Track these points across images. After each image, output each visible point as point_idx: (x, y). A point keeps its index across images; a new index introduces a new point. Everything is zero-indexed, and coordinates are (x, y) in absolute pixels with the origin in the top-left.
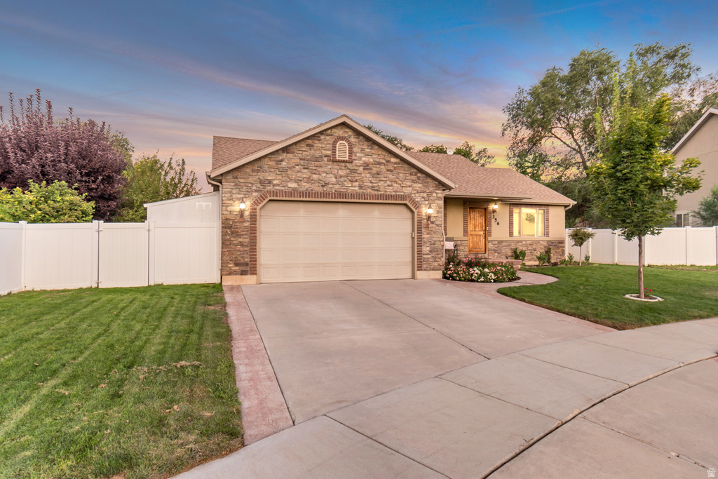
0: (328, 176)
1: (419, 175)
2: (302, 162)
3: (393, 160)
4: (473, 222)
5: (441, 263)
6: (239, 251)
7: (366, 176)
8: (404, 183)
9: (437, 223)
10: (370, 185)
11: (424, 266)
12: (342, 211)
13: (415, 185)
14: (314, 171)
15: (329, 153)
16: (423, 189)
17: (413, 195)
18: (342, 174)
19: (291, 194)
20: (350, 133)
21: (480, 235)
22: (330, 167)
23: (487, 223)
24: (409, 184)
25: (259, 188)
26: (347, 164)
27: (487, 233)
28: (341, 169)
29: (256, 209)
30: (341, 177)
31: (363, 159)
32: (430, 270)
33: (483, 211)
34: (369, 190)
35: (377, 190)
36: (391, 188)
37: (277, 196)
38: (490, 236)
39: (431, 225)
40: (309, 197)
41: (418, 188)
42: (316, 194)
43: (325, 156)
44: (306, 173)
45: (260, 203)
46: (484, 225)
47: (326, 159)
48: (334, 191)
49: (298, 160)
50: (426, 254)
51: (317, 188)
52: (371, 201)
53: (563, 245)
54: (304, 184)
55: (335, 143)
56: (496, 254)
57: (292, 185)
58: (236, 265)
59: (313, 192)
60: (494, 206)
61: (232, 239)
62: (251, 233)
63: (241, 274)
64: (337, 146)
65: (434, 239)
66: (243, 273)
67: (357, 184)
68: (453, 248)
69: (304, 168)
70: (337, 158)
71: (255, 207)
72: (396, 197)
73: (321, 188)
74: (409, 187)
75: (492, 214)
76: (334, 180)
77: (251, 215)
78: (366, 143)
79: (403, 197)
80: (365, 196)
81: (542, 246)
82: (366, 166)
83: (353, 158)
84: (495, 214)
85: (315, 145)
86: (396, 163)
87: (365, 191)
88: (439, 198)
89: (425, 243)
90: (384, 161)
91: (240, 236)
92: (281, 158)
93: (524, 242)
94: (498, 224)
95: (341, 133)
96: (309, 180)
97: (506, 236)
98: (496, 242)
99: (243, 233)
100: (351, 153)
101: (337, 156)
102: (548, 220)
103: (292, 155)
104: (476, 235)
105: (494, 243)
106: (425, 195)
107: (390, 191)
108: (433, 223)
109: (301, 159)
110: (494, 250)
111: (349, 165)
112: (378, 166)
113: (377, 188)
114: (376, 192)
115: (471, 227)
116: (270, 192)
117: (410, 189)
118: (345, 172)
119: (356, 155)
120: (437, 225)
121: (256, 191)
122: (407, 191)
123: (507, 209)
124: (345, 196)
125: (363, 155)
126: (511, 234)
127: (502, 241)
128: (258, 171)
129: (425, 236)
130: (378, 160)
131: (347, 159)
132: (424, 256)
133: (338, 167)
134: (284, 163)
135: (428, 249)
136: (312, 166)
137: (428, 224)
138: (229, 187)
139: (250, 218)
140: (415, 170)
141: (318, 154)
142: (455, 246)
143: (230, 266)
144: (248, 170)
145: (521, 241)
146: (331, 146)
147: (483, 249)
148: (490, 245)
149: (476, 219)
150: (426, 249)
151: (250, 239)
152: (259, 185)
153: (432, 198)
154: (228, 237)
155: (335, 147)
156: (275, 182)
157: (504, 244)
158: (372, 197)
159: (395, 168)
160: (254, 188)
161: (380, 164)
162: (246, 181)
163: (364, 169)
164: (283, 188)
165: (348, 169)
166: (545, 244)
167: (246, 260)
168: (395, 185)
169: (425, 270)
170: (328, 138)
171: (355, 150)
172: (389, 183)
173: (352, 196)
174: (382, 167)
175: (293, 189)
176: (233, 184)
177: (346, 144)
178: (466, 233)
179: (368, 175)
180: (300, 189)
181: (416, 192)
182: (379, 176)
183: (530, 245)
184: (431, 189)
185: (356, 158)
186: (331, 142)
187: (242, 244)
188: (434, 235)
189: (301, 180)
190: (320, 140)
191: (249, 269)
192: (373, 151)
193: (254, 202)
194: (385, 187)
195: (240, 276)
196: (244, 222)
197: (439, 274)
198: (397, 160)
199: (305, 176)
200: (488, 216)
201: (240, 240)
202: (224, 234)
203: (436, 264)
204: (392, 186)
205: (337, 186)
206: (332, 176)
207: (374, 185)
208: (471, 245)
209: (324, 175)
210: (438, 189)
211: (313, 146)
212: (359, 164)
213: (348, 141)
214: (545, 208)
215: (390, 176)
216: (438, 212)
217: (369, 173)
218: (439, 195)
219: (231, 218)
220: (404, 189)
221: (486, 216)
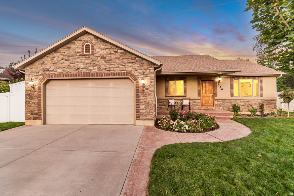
0: (79, 64)
1: (137, 59)
2: (65, 57)
3: (119, 51)
4: (204, 89)
5: (153, 116)
6: (33, 107)
7: (102, 62)
8: (127, 64)
9: (150, 89)
10: (105, 67)
11: (141, 117)
12: (90, 84)
13: (134, 66)
14: (72, 62)
15: (80, 50)
16: (140, 68)
17: (133, 72)
18: (88, 62)
19: (59, 76)
20: (92, 38)
21: (210, 96)
22: (80, 59)
23: (215, 89)
24: (130, 65)
25: (42, 73)
26: (91, 56)
27: (214, 95)
28: (86, 59)
29: (41, 85)
30: (87, 64)
31: (101, 52)
32: (145, 120)
33: (212, 82)
34: (104, 71)
35: (109, 70)
36: (118, 68)
37: (51, 77)
38: (217, 96)
39: (146, 91)
40: (68, 77)
41: (136, 68)
42: (73, 75)
43: (78, 53)
44: (67, 64)
45: (43, 81)
46: (212, 90)
47: (78, 54)
48: (82, 72)
49: (63, 56)
50: (142, 110)
51: (73, 71)
52: (105, 77)
53: (275, 102)
54: (66, 70)
55: (83, 45)
56: (221, 107)
57: (60, 70)
58: (32, 114)
59: (71, 73)
60: (218, 79)
61: (30, 101)
62: (39, 98)
63: (34, 119)
64: (85, 46)
65: (148, 100)
66: (35, 119)
67: (96, 67)
68: (188, 104)
69: (66, 61)
70: (85, 53)
71: (41, 83)
72: (122, 74)
73: (75, 71)
74: (130, 67)
75: (218, 84)
76: (83, 66)
77: (39, 88)
78: (102, 43)
79: (127, 74)
80: (101, 74)
81: (256, 103)
82: (103, 57)
83: (94, 52)
84: (219, 84)
85: (72, 47)
86: (121, 53)
87: (101, 71)
88: (151, 73)
89: (142, 102)
90: (113, 52)
91: (33, 99)
92: (53, 56)
93: (242, 100)
94: (222, 89)
95: (87, 38)
96: (69, 67)
97: (228, 96)
98: (221, 100)
99: (35, 97)
100: (93, 49)
101: (85, 52)
102: (261, 86)
103: (59, 54)
104: (207, 96)
105: (219, 100)
106: (141, 71)
107: (117, 70)
108: (147, 89)
109: (64, 56)
110: (219, 105)
111: (91, 57)
112: (110, 56)
113: (109, 69)
114: (108, 72)
115: (203, 92)
116: (48, 75)
117: (131, 68)
118: (89, 61)
119: (96, 51)
120: (150, 91)
121: (41, 75)
122: (129, 69)
123: (229, 80)
124: (89, 75)
125: (100, 50)
126: (232, 95)
127: (225, 100)
128: (42, 64)
129: (142, 98)
130: (109, 52)
131: (90, 53)
132: (141, 111)
133: (85, 59)
134: (55, 59)
135: (144, 106)
136: (70, 58)
137: (144, 90)
138: (28, 74)
139: (38, 90)
140: (134, 56)
141: (73, 52)
142: (189, 103)
143: (28, 115)
144: (37, 64)
145: (239, 100)
146: (81, 46)
147: (212, 104)
148: (216, 102)
149: (207, 87)
150: (142, 106)
151: (38, 101)
152: (42, 72)
153: (146, 73)
154: (28, 100)
155: (84, 47)
156: (50, 70)
157: (226, 101)
158: (105, 74)
159: (121, 56)
160: (40, 73)
161: (111, 54)
162: (36, 70)
163: (101, 58)
164: (55, 73)
165: (91, 59)
166: (260, 101)
167: (36, 112)
168: (121, 66)
169: (141, 120)
170: (79, 42)
171: (95, 47)
172: (117, 65)
173: (93, 75)
174: (112, 56)
175: (60, 73)
176: (30, 72)
177: (90, 45)
178: (199, 95)
179: (103, 62)
180: (64, 73)
181: (134, 70)
182: (110, 62)
183: (247, 102)
184: (146, 67)
185: (96, 52)
186: (81, 44)
187: (34, 103)
188: (148, 97)
189: (64, 68)
190: (75, 44)
191: (38, 117)
192: (106, 47)
193: (40, 81)
194: (114, 68)
195: (33, 120)
196: (35, 91)
197: (152, 123)
198: (122, 51)
199: (66, 65)
200: (215, 85)
201: (33, 101)
202: (26, 98)
203: (150, 116)
204: (119, 67)
205: (84, 70)
206: (82, 64)
207: (107, 67)
208: (203, 102)
209: (77, 63)
210: (151, 67)
211: (71, 48)
212: (98, 56)
213: (91, 43)
214: (259, 78)
215: (118, 61)
216: (151, 82)
217: (104, 60)
218: (151, 71)
219: (29, 90)
220: (127, 68)
221: (213, 85)
